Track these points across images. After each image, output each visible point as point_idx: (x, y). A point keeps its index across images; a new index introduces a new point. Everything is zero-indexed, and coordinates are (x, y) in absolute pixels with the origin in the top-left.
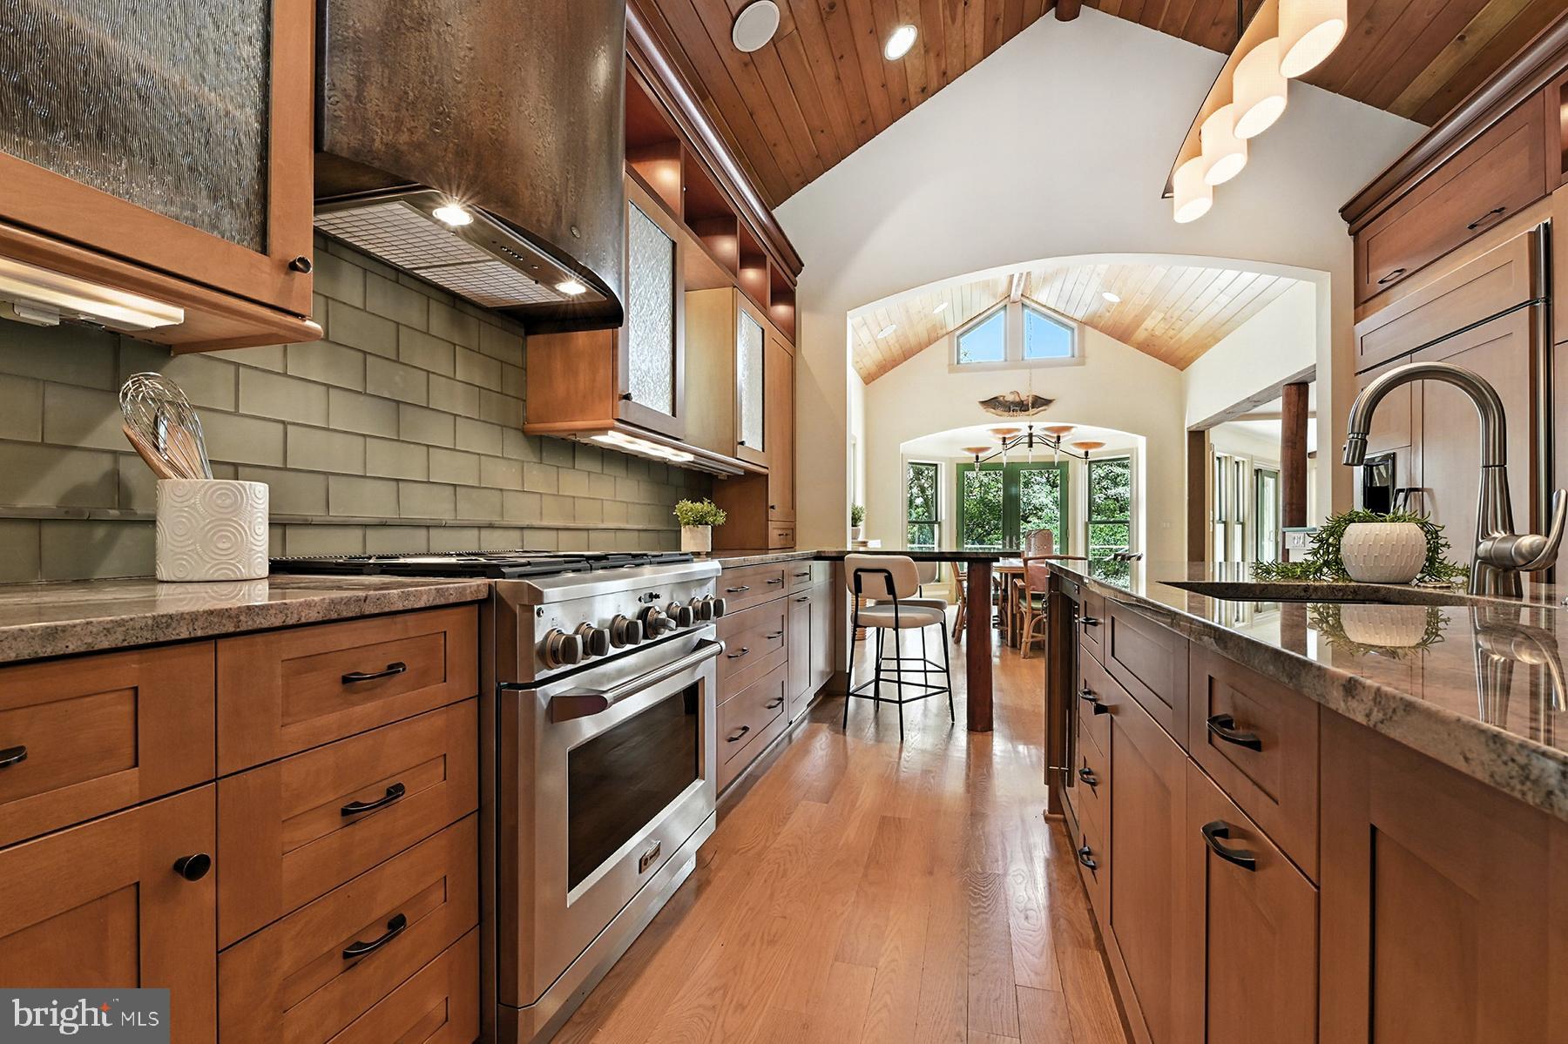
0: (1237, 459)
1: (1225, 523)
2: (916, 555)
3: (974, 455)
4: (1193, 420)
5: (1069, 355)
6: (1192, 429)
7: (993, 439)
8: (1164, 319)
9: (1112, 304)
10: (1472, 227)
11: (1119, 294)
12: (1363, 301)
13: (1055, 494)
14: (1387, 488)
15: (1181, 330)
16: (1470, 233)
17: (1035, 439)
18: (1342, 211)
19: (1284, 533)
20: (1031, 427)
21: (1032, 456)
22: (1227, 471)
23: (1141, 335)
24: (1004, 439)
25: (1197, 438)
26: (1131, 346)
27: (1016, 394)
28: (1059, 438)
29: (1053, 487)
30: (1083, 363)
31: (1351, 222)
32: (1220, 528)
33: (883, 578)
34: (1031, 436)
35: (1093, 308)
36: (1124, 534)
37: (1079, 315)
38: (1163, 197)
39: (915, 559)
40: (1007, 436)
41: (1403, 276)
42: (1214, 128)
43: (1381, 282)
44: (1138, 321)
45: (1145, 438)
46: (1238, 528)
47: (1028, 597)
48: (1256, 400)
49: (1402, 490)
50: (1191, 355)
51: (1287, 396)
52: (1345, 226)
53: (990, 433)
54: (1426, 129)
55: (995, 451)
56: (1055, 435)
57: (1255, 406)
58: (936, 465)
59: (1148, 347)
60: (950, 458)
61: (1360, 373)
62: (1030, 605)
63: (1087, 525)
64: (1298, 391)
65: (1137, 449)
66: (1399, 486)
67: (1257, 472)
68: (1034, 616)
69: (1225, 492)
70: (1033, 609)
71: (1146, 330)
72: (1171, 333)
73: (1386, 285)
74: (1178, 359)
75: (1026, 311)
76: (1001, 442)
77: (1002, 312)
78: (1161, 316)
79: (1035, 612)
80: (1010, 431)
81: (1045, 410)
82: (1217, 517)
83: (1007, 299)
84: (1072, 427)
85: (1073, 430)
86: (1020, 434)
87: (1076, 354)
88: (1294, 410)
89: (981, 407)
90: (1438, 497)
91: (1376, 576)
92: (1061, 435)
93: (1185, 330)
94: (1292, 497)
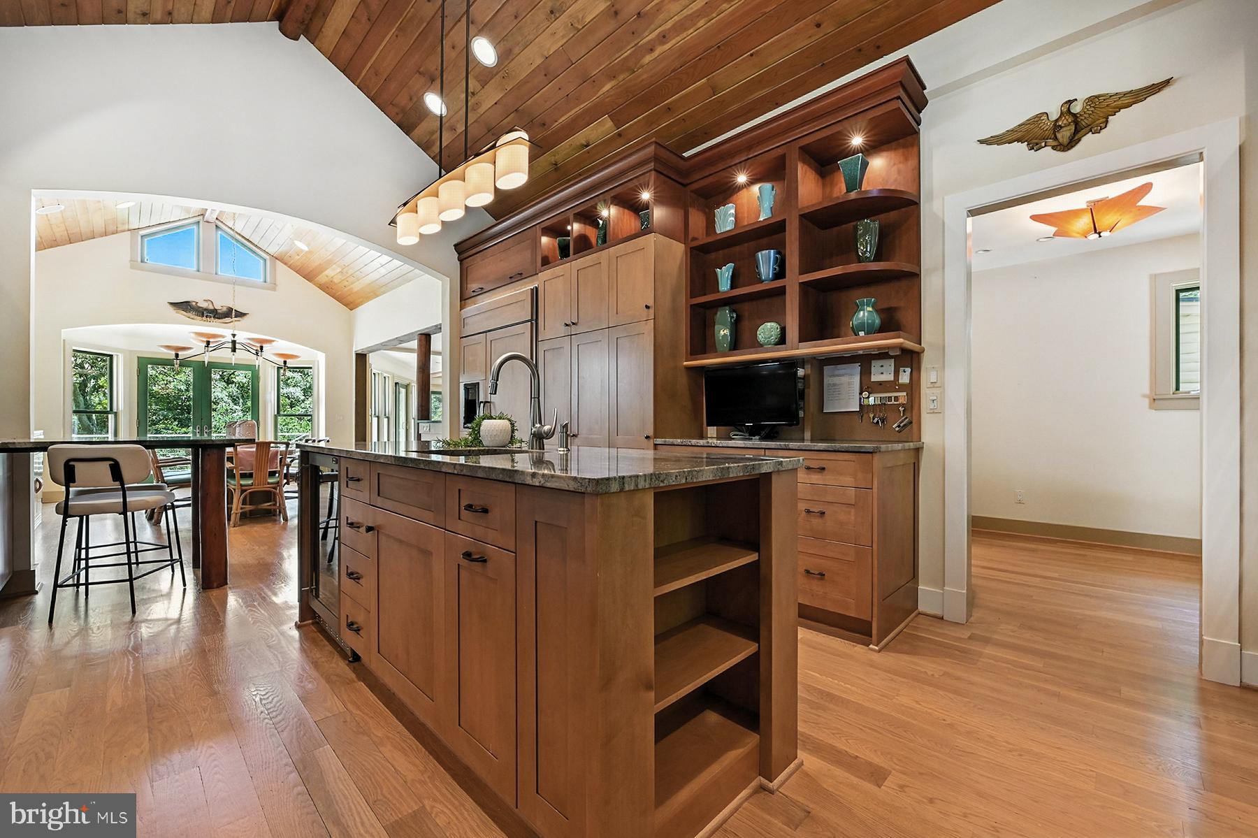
0: (385, 375)
1: (378, 417)
2: (148, 444)
3: (174, 353)
4: (359, 346)
5: (262, 280)
6: (359, 352)
7: (194, 342)
8: (341, 272)
9: (302, 251)
10: (511, 278)
11: (308, 245)
12: (464, 297)
13: (230, 390)
14: (475, 400)
15: (353, 283)
16: (509, 281)
17: (237, 346)
18: (455, 246)
19: (418, 424)
20: (234, 335)
21: (236, 359)
22: (379, 383)
23: (322, 278)
24: (208, 343)
25: (361, 358)
26: (315, 284)
27: (209, 302)
28: (262, 348)
29: (228, 384)
30: (274, 289)
31: (459, 253)
32: (375, 420)
33: (108, 466)
34: (234, 342)
35: (284, 248)
36: (295, 424)
37: (272, 250)
38: (389, 224)
39: (147, 447)
40: (211, 340)
41: (482, 291)
42: (425, 204)
43: (473, 291)
44: (321, 269)
45: (324, 354)
46: (386, 420)
47: (237, 476)
48: (401, 340)
49: (482, 402)
50: (359, 301)
51: (420, 341)
52: (456, 255)
53: (193, 335)
54: (495, 222)
55: (196, 350)
56: (259, 345)
57: (400, 343)
58: (111, 356)
59: (327, 288)
60: (131, 351)
61: (463, 337)
62: (239, 482)
63: (276, 417)
64: (425, 338)
65: (318, 361)
66: (480, 400)
67: (396, 383)
68: (243, 491)
69: (379, 397)
70: (241, 485)
71: (327, 276)
72: (346, 283)
73: (475, 294)
74: (350, 302)
75: (220, 232)
76: (205, 344)
77: (195, 227)
78: (339, 270)
79: (244, 488)
80: (214, 336)
81: (239, 321)
82: (373, 413)
83: (201, 217)
84: (273, 341)
85: (274, 343)
86: (223, 340)
87: (268, 280)
88: (423, 350)
89: (171, 309)
90: (497, 406)
91: (495, 444)
92: (264, 345)
93: (356, 284)
94: (422, 400)
